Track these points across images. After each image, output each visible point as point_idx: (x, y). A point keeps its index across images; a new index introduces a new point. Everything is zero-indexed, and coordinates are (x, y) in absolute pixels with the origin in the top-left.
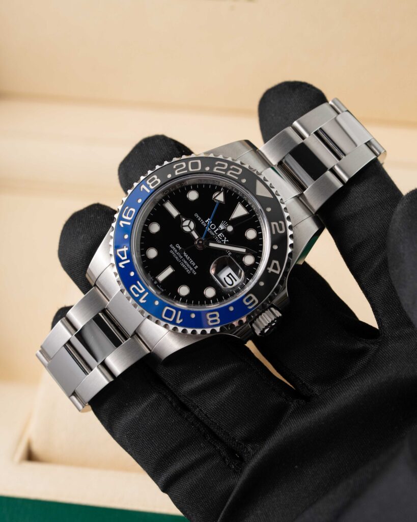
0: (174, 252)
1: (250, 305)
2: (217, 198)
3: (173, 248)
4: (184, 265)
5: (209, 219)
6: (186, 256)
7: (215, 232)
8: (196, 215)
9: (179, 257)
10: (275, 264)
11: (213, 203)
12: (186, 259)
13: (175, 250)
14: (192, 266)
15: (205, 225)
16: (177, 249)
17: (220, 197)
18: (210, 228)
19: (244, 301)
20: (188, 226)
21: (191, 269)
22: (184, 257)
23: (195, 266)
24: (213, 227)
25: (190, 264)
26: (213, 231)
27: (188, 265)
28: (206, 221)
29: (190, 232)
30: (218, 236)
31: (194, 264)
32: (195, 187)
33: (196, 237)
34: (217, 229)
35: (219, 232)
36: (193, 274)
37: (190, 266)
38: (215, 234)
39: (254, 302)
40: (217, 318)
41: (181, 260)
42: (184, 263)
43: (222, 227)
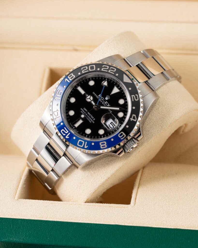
0: (83, 112)
1: (122, 137)
3: (82, 110)
5: (100, 95)
8: (94, 93)
9: (85, 114)
10: (134, 116)
11: (102, 86)
14: (92, 119)
15: (98, 98)
16: (84, 110)
17: (105, 84)
18: (101, 99)
19: (119, 135)
20: (89, 99)
21: (92, 120)
22: (88, 115)
23: (93, 119)
24: (102, 98)
27: (90, 118)
28: (99, 96)
30: (105, 103)
31: (93, 118)
32: (93, 79)
33: (94, 104)
35: (105, 101)
36: (93, 123)
38: (103, 102)
39: (124, 136)
40: (105, 145)
41: (86, 116)
42: (88, 117)
43: (107, 99)
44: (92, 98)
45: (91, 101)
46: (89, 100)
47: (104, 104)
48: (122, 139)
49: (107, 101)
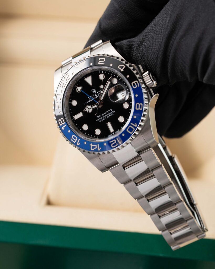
0: (100, 120)
1: (137, 85)
2: (79, 91)
3: (98, 120)
4: (108, 116)
5: (89, 97)
6: (104, 114)
7: (96, 96)
8: (85, 103)
9: (104, 118)
10: (120, 67)
11: (81, 93)
12: (106, 114)
13: (99, 119)
14: (110, 112)
15: (91, 100)
16: (99, 118)
17: (79, 89)
18: (93, 98)
19: (134, 88)
20: (89, 109)
21: (111, 113)
22: (105, 115)
23: (110, 110)
24: (93, 96)
25: (109, 113)
26: (95, 97)
27: (109, 114)
28: (89, 99)
29: (92, 109)
30: (98, 94)
31: (109, 111)
32: (70, 101)
33: (96, 106)
34: (95, 94)
35: (96, 94)
36: (114, 112)
37: (110, 113)
38: (97, 96)
39: (136, 83)
40: (139, 105)
41: (105, 117)
42: (107, 116)
43: (94, 92)
44: (89, 107)
45: (92, 108)
46: (91, 110)
47: (99, 96)
48: (139, 86)
49: (97, 91)
